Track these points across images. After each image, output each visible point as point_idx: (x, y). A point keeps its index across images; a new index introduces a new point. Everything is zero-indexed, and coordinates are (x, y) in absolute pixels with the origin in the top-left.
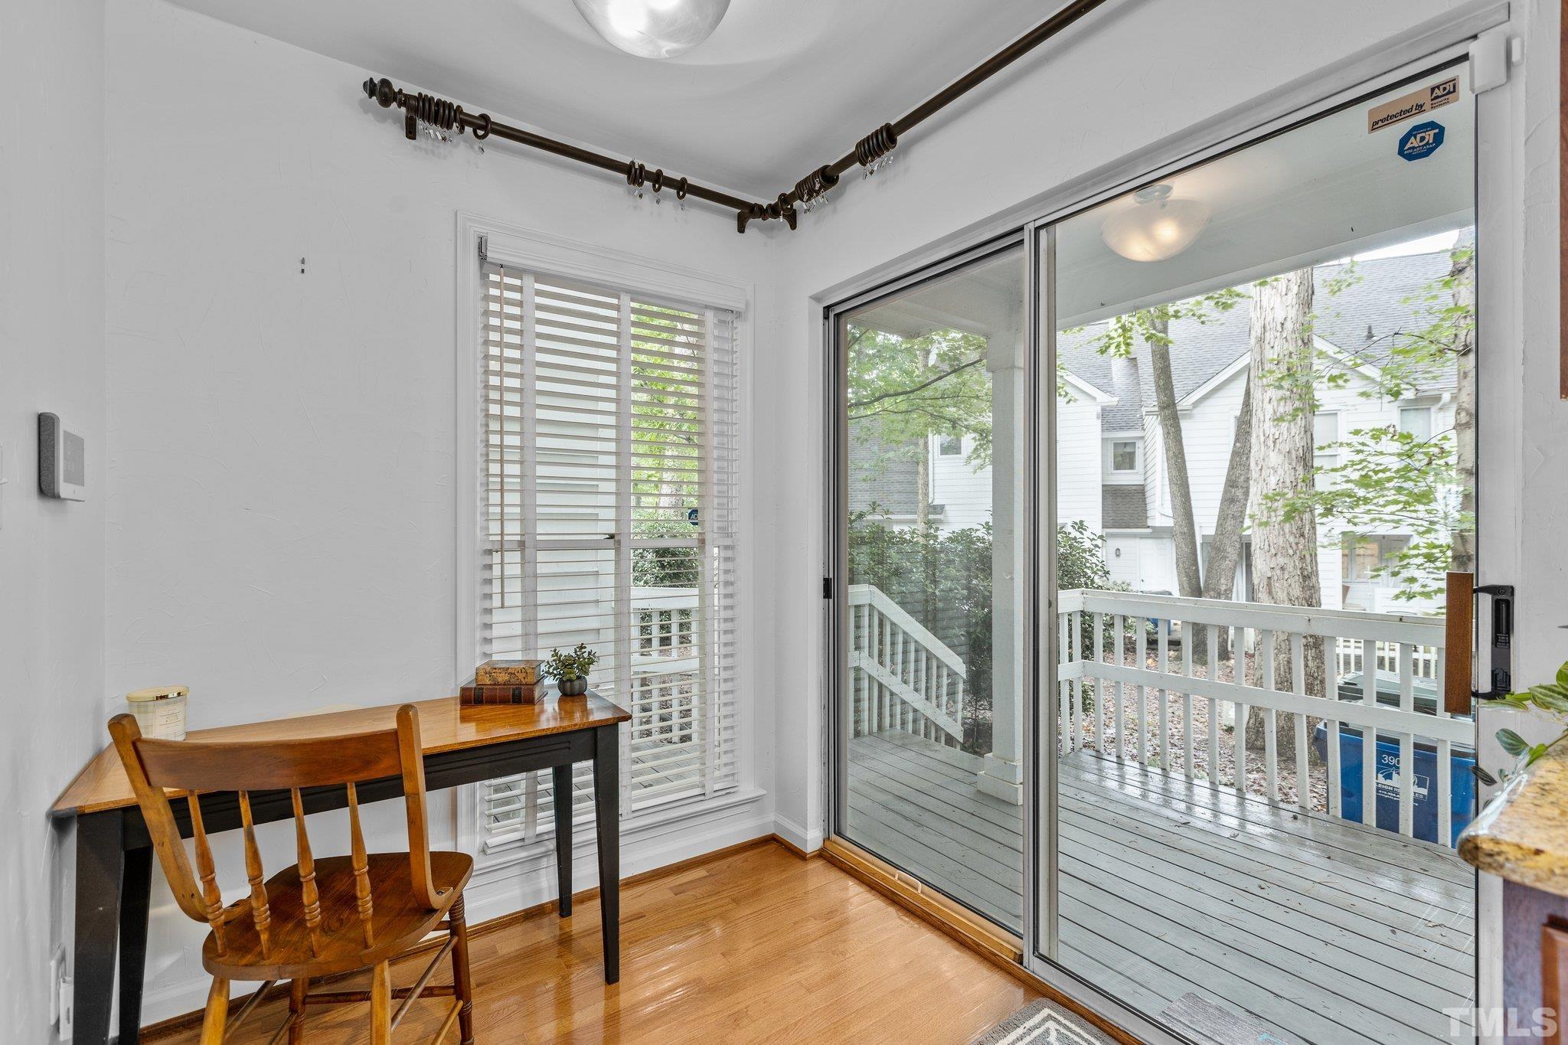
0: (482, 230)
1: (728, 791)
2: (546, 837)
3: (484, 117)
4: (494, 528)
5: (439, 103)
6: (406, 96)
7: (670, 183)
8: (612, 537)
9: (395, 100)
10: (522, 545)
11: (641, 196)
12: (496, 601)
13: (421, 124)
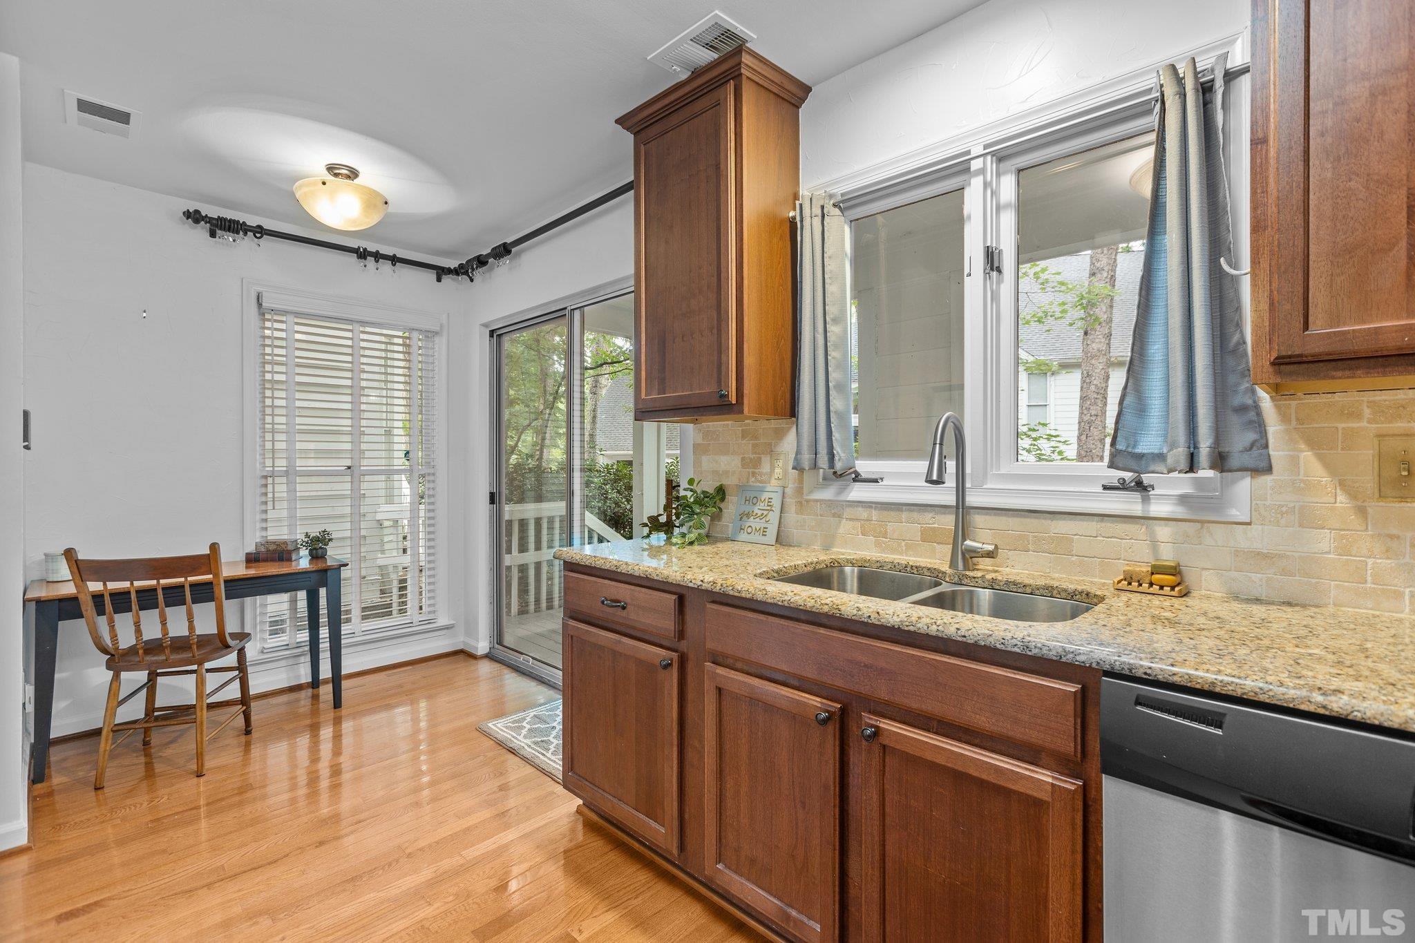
0: (259, 289)
1: (429, 622)
2: (303, 644)
3: (259, 227)
4: (269, 463)
5: (230, 221)
6: (210, 218)
7: (385, 257)
8: (349, 468)
9: (203, 220)
10: (287, 473)
11: (365, 266)
12: (270, 506)
13: (219, 232)
